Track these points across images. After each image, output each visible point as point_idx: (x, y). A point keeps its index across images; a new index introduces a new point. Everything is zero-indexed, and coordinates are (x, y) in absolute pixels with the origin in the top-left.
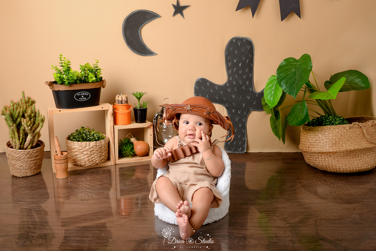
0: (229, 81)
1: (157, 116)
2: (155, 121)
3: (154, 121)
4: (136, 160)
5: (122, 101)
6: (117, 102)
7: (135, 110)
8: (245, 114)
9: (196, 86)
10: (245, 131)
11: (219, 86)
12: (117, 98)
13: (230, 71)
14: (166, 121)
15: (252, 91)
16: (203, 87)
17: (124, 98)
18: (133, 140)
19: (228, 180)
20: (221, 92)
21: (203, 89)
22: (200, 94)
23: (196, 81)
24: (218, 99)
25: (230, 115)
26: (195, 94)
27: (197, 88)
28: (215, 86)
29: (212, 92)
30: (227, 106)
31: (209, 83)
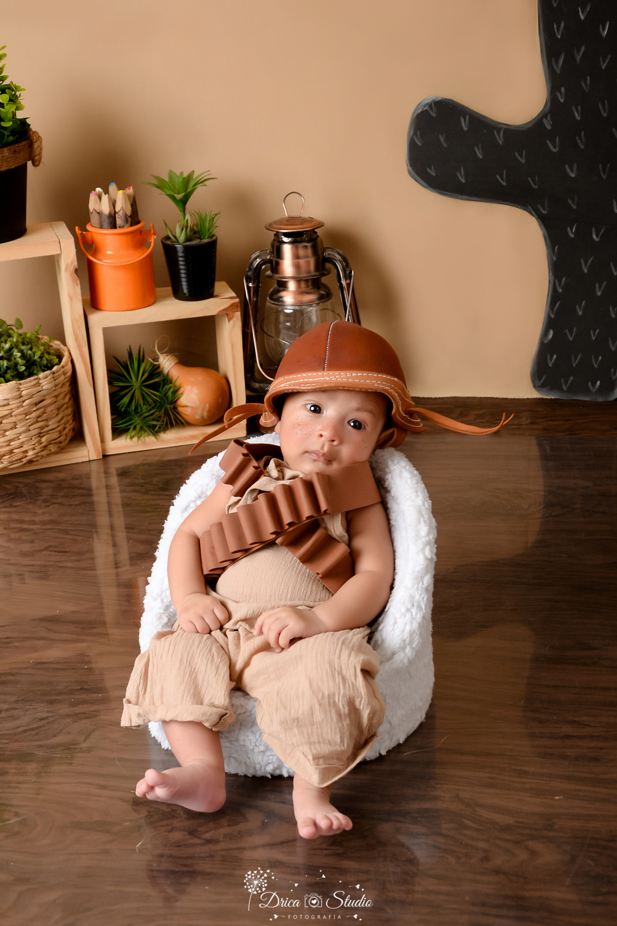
0: (554, 108)
1: (260, 266)
2: (251, 285)
3: (249, 288)
4: (180, 439)
5: (112, 218)
6: (94, 219)
7: (169, 249)
9: (415, 133)
11: (511, 132)
12: (93, 204)
13: (557, 63)
14: (292, 285)
16: (442, 139)
17: (122, 205)
18: (167, 363)
19: (419, 607)
20: (521, 156)
21: (445, 145)
22: (432, 167)
23: (415, 115)
24: (505, 184)
25: (558, 249)
26: (410, 169)
27: (420, 144)
28: (495, 132)
29: (481, 157)
30: (545, 212)
31: (467, 117)
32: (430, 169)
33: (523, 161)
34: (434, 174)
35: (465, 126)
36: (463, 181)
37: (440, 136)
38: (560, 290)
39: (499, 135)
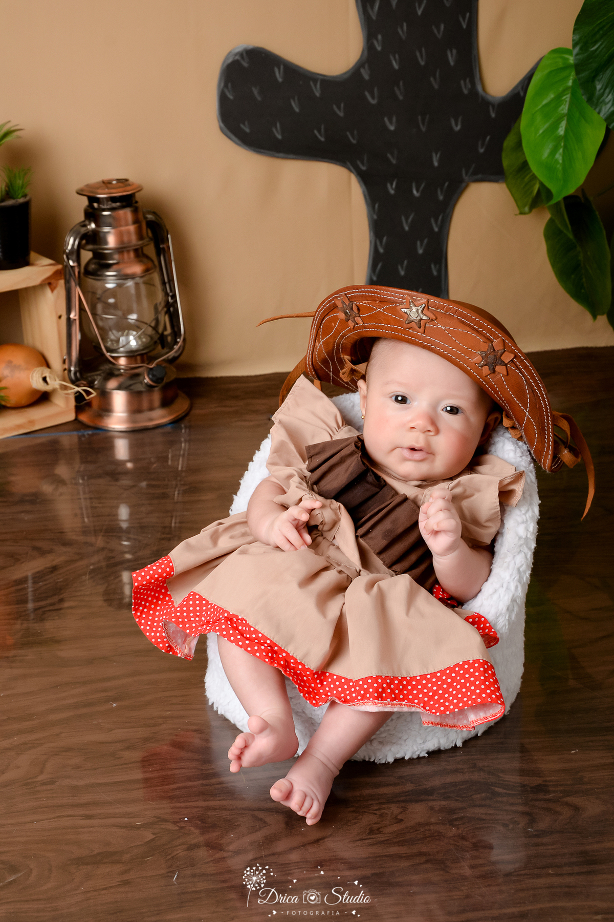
0: (370, 57)
8: (441, 198)
9: (226, 86)
10: (439, 271)
11: (327, 82)
15: (474, 93)
16: (255, 91)
20: (339, 108)
21: (259, 98)
22: (246, 123)
23: (225, 65)
24: (322, 139)
25: (379, 206)
26: (222, 125)
27: (231, 97)
28: (311, 83)
29: (297, 110)
30: (364, 168)
31: (282, 67)
32: (244, 124)
33: (341, 114)
34: (247, 130)
35: (279, 76)
36: (279, 137)
37: (254, 89)
38: (381, 250)
39: (315, 85)
